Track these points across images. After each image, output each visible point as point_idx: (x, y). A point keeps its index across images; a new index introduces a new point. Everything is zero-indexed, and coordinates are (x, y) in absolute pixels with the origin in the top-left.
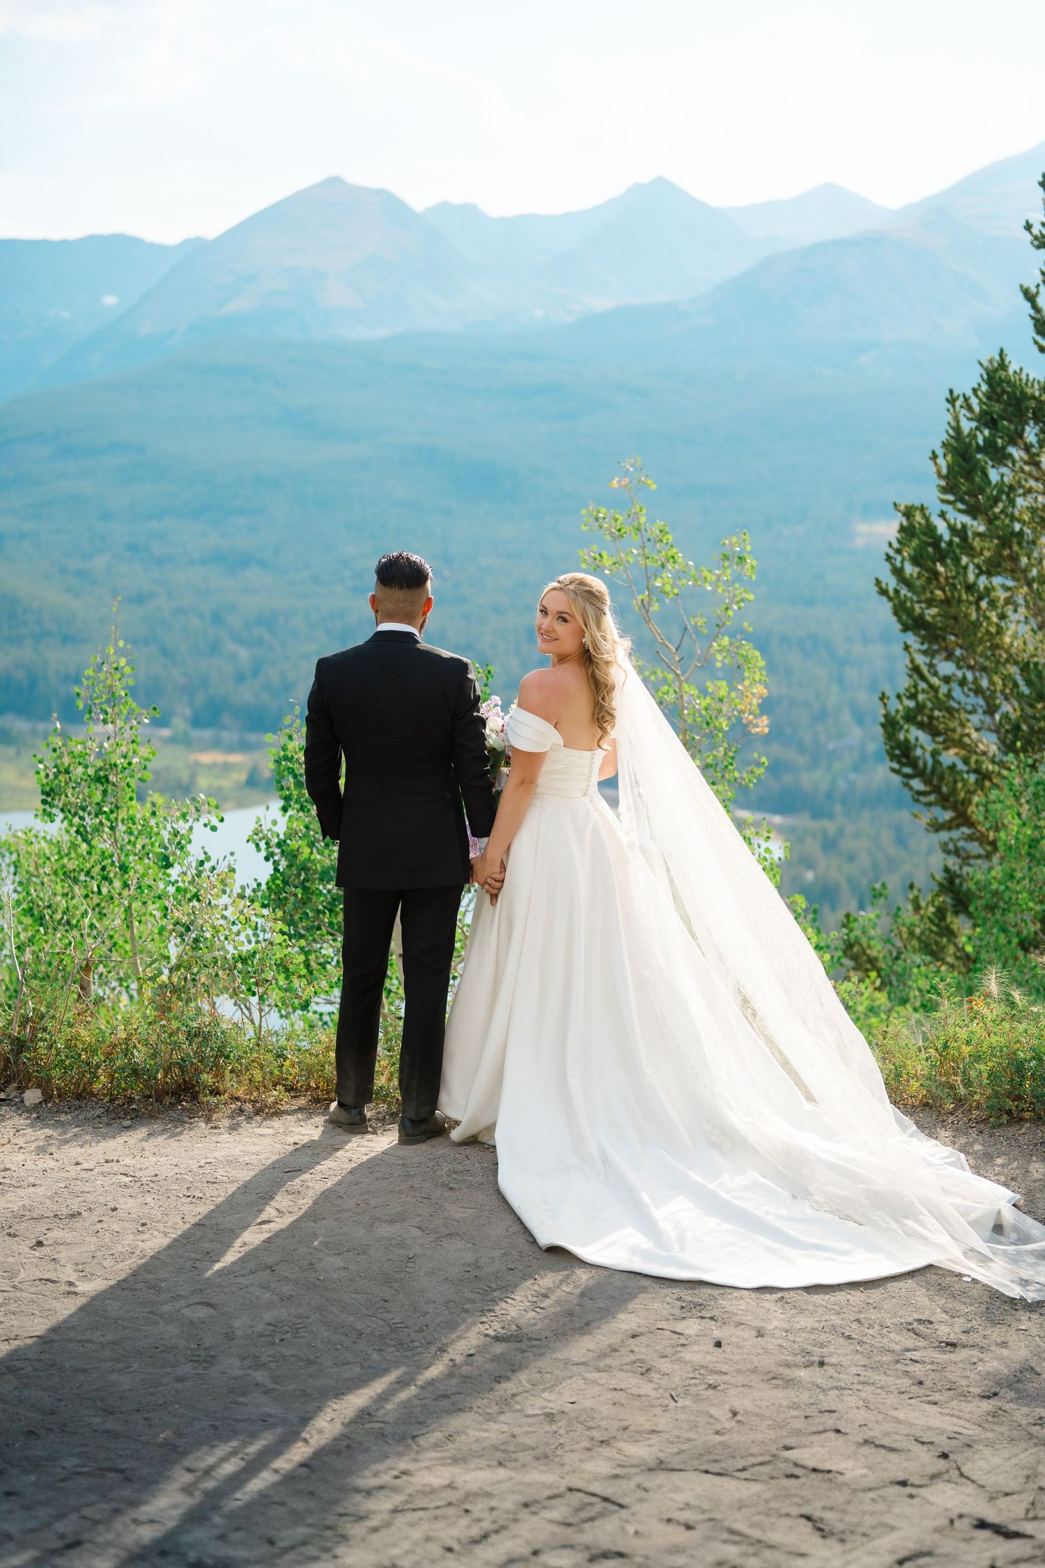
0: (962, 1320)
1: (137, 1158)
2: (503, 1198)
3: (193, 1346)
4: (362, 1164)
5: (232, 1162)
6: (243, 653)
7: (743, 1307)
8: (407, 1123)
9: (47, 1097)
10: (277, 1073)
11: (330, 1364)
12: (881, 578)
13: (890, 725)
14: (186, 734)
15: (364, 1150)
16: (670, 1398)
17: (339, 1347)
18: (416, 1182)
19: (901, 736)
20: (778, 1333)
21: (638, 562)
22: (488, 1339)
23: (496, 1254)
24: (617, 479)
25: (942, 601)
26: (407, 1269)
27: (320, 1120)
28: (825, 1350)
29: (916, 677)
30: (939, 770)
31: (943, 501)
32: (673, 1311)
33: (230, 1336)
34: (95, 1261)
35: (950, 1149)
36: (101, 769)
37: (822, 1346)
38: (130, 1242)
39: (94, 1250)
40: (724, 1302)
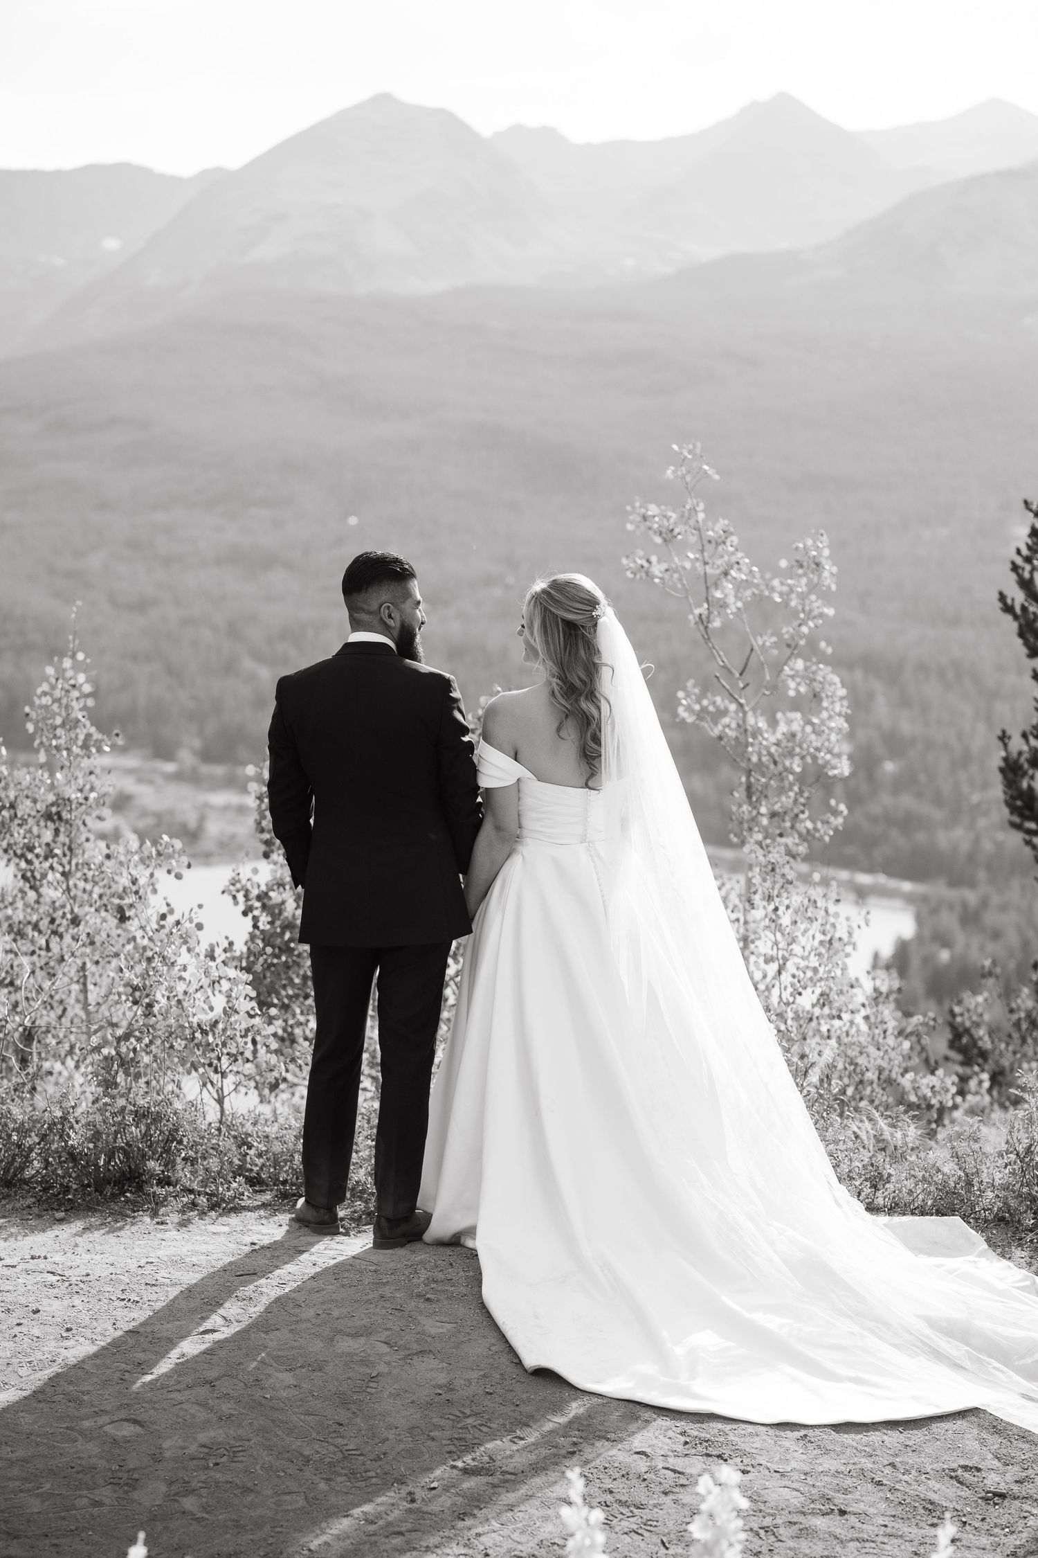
0: (1017, 1468)
1: (69, 1255)
2: (488, 1312)
3: (115, 1467)
4: (326, 1270)
5: (177, 1262)
7: (758, 1445)
8: (384, 1222)
10: (237, 1162)
11: (270, 1492)
12: (1006, 592)
13: (1011, 770)
14: (194, 770)
15: (331, 1253)
16: (660, 1544)
17: (282, 1474)
18: (387, 1291)
19: (1025, 784)
20: (795, 1476)
21: (696, 569)
22: (455, 1471)
23: (474, 1375)
24: (672, 468)
26: (369, 1390)
27: (285, 1218)
28: (849, 1496)
32: (675, 1447)
33: (157, 1458)
34: (10, 1368)
35: (1024, 1272)
36: (52, 805)
37: (846, 1492)
38: (51, 1349)
39: (9, 1356)
40: (736, 1439)
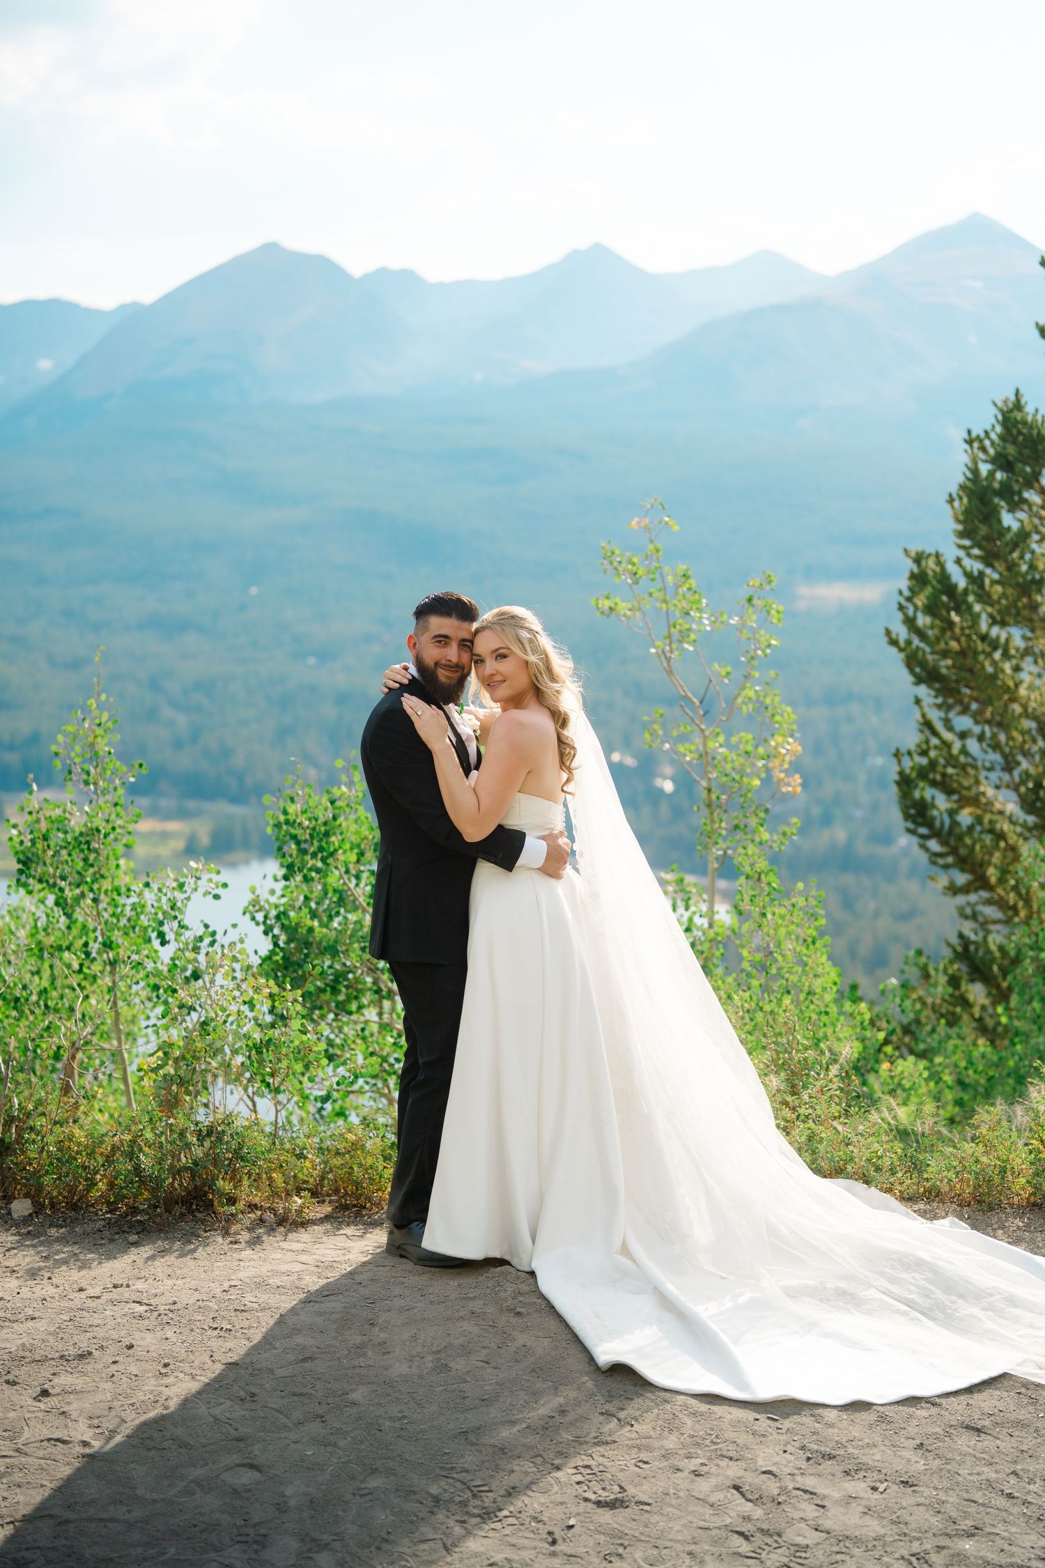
1: (150, 1281)
3: (240, 1522)
5: (261, 1284)
6: (182, 720)
7: (877, 1457)
9: (38, 1209)
12: (892, 628)
13: (905, 783)
17: (415, 1519)
19: (917, 794)
25: (957, 653)
29: (927, 732)
30: (957, 830)
31: (960, 547)
33: (281, 1508)
34: (113, 1413)
36: (82, 835)
38: (152, 1388)
39: (110, 1399)
40: (856, 1451)
